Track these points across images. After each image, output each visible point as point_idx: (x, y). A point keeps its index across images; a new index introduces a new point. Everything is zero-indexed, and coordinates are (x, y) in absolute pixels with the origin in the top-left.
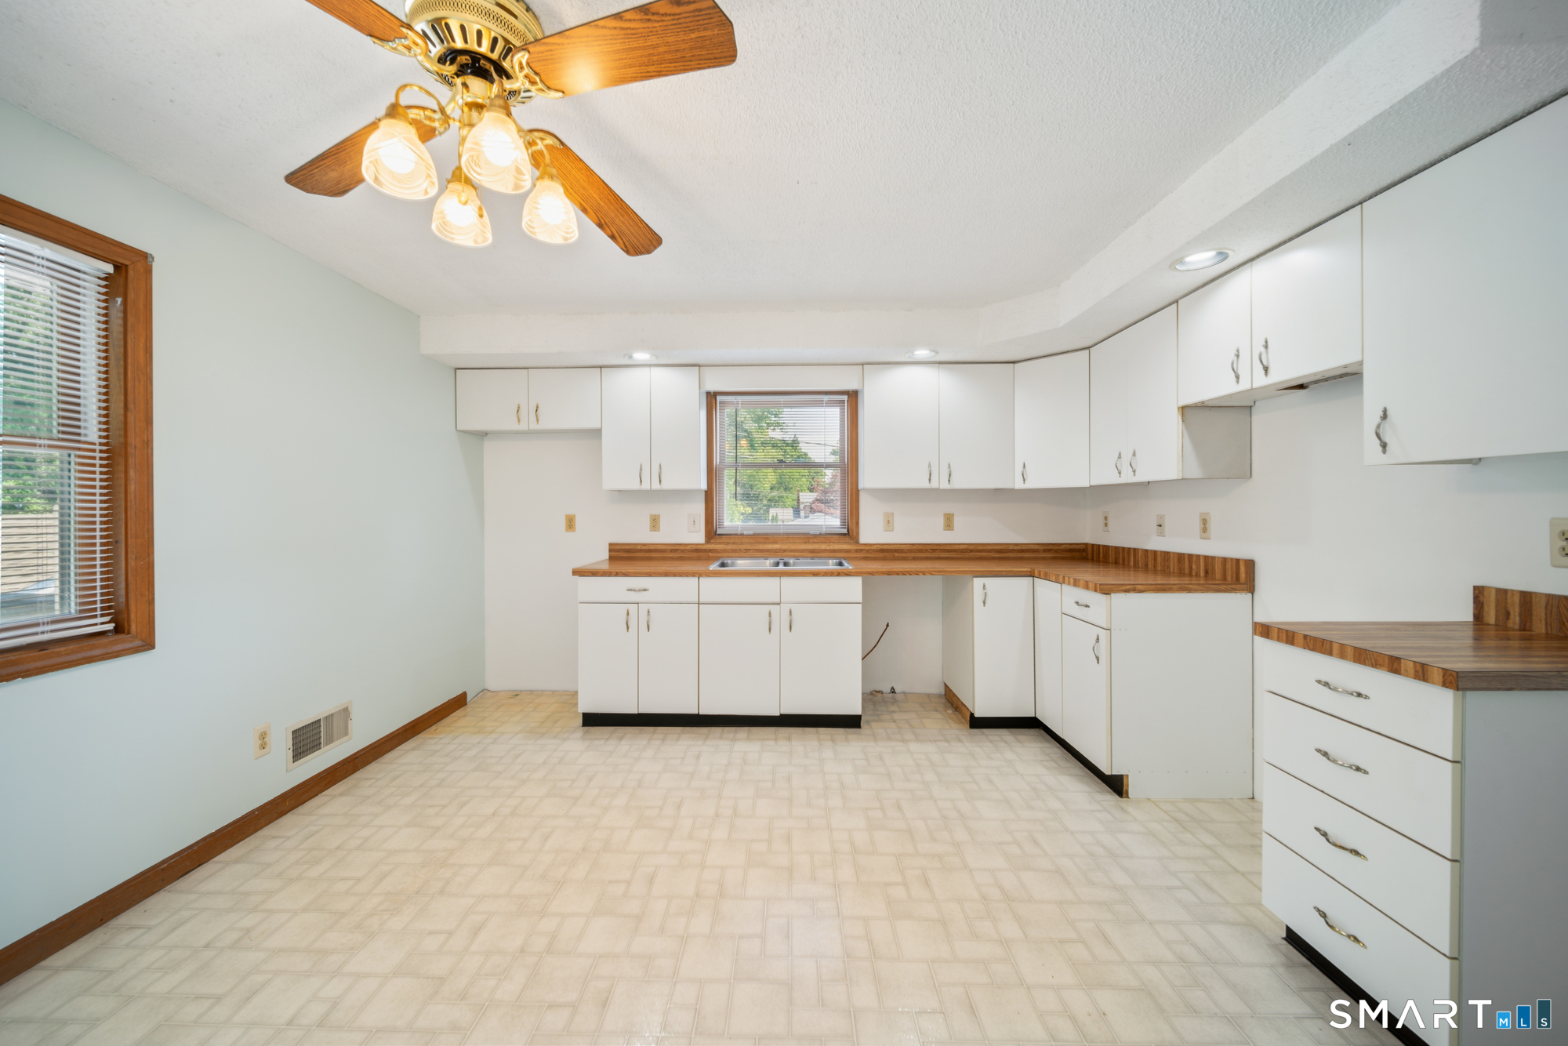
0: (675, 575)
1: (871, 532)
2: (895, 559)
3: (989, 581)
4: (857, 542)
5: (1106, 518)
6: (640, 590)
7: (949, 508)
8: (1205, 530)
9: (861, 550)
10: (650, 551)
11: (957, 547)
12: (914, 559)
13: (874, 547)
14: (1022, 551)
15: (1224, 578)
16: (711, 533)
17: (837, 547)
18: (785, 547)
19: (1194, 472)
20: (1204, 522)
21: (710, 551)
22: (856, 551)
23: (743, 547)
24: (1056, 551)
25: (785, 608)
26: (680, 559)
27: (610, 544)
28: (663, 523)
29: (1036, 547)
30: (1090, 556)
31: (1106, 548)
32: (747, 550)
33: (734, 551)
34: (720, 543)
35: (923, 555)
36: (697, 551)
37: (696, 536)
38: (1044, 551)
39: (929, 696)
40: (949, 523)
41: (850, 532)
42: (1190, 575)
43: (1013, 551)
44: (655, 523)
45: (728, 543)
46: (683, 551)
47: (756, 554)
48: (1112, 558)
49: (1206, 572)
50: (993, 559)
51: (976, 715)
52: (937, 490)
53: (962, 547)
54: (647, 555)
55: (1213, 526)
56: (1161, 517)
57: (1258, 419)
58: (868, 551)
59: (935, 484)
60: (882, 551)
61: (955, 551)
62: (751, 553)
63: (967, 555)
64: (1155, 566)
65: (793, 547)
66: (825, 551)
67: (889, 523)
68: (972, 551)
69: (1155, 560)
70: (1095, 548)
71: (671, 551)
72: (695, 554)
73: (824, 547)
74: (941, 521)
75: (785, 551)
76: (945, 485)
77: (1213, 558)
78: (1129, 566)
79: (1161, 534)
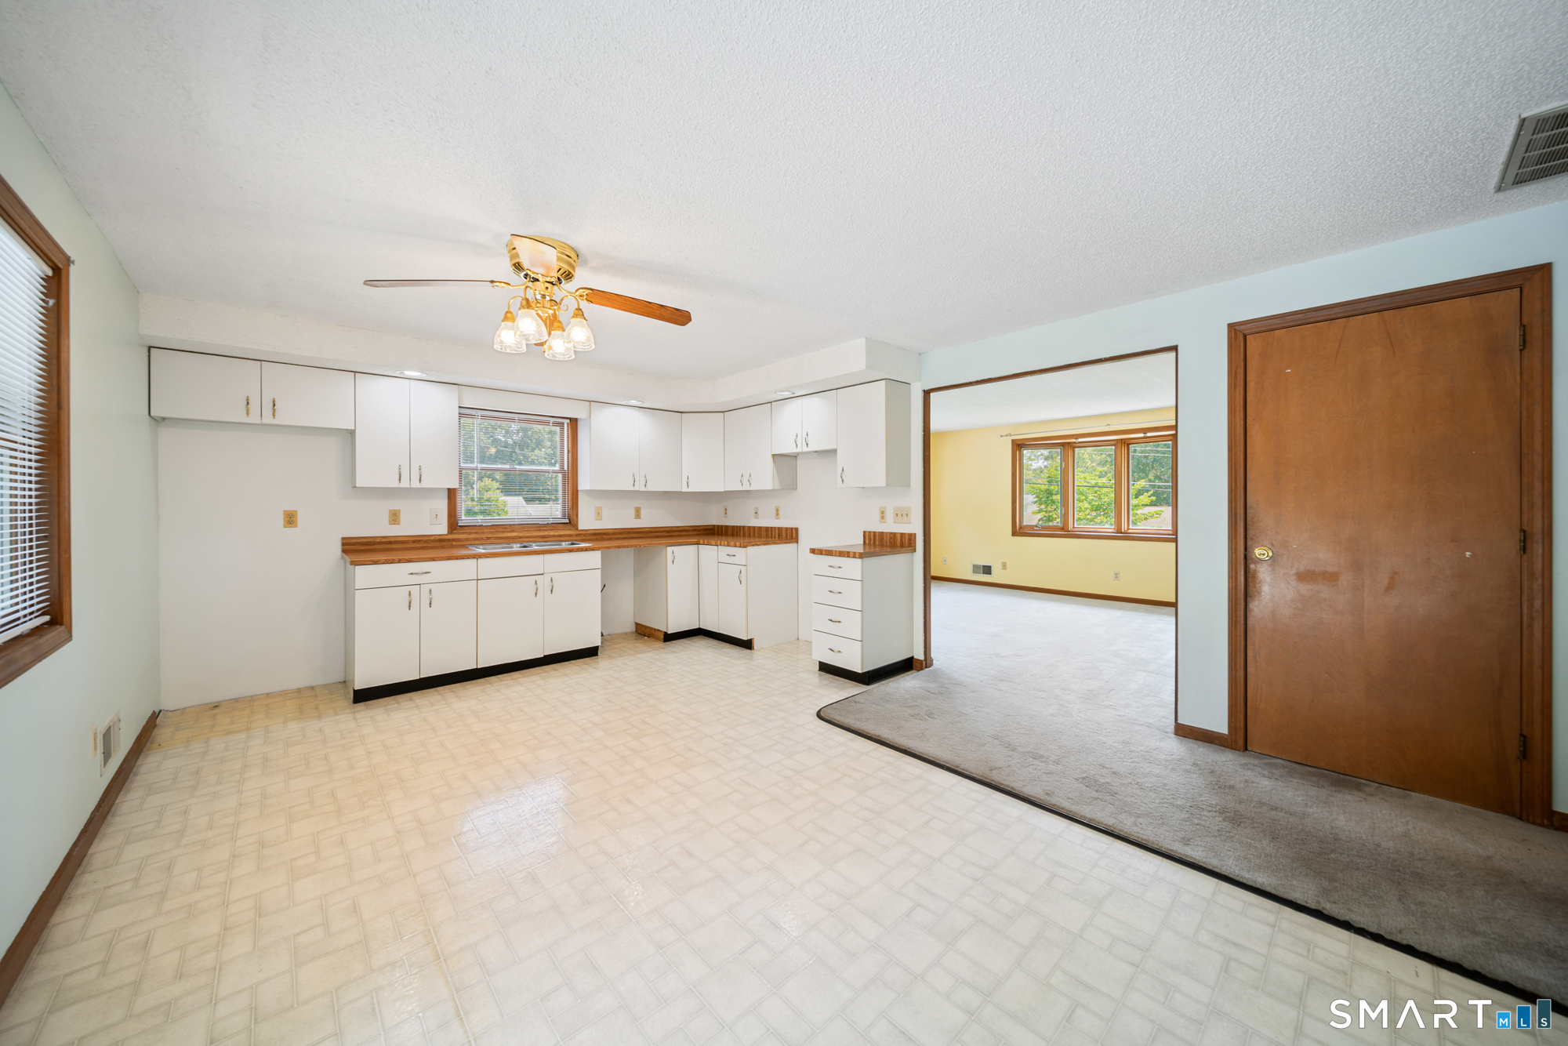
0: (457, 558)
1: (587, 521)
2: (603, 540)
3: (675, 549)
4: (577, 529)
5: (726, 510)
6: (422, 573)
7: (637, 503)
8: (777, 515)
9: (580, 535)
10: (390, 543)
11: (643, 530)
12: (616, 539)
13: (589, 532)
14: (681, 531)
15: (787, 537)
16: (453, 523)
17: (562, 533)
18: (521, 535)
19: (778, 486)
20: (777, 510)
21: (453, 540)
22: (577, 535)
23: (484, 536)
24: (699, 530)
25: (547, 577)
26: (423, 548)
27: (343, 539)
28: (403, 518)
29: (688, 528)
30: (716, 532)
31: (727, 527)
32: (488, 538)
33: (476, 539)
34: (463, 533)
35: (622, 536)
36: (441, 540)
37: (441, 529)
38: (692, 530)
39: (626, 634)
40: (638, 515)
41: (571, 521)
42: (772, 537)
43: (675, 531)
44: (395, 517)
45: (470, 533)
46: (426, 541)
47: (496, 541)
48: (730, 532)
49: (779, 535)
50: (665, 536)
51: (669, 632)
52: (638, 491)
53: (646, 530)
54: (388, 546)
55: (781, 512)
56: (757, 508)
57: (799, 462)
58: (585, 535)
59: (637, 488)
60: (595, 534)
61: (642, 532)
62: (491, 541)
63: (649, 535)
64: (754, 535)
65: (528, 534)
66: (553, 536)
67: (599, 515)
68: (652, 532)
69: (754, 531)
70: (720, 528)
71: (414, 542)
72: (438, 544)
73: (552, 533)
74: (633, 513)
75: (521, 537)
76: (643, 489)
77: (782, 528)
78: (740, 536)
79: (757, 518)
